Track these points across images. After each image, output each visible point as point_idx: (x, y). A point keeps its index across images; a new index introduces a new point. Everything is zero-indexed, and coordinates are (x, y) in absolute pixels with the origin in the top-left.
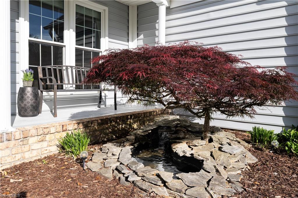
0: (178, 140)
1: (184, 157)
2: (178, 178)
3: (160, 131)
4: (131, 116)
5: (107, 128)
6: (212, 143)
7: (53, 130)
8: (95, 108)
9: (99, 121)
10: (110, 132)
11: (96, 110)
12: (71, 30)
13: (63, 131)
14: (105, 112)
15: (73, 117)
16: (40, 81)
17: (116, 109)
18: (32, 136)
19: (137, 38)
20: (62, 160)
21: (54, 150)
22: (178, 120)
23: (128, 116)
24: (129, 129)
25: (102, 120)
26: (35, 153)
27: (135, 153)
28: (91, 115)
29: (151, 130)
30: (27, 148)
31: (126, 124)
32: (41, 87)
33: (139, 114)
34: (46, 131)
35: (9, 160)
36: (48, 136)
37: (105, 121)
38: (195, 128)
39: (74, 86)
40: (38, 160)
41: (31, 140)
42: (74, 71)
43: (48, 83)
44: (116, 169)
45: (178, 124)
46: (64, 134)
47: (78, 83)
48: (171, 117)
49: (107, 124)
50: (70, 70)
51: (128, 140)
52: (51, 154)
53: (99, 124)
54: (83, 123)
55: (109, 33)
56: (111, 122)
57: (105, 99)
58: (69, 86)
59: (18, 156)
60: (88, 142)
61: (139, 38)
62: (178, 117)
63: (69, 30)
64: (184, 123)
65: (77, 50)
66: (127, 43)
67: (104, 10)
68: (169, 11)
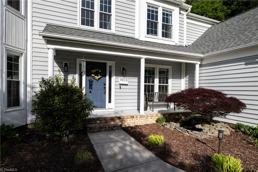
0: (198, 124)
1: (198, 128)
2: (192, 132)
3: (192, 120)
4: (181, 113)
5: (171, 117)
6: (213, 126)
7: (154, 116)
8: (165, 109)
9: (168, 114)
10: (172, 119)
11: (166, 110)
12: (157, 78)
13: (157, 116)
14: (170, 111)
15: (159, 112)
16: (147, 98)
17: (175, 110)
18: (149, 117)
19: (186, 77)
20: (157, 125)
21: (154, 122)
22: (200, 116)
23: (179, 113)
24: (180, 118)
25: (169, 114)
26: (149, 122)
27: (181, 126)
28: (165, 112)
29: (188, 119)
30: (147, 120)
31: (179, 116)
32: (148, 101)
33: (184, 113)
34: (152, 115)
35: (144, 122)
36: (153, 117)
37: (170, 114)
38: (207, 120)
39: (158, 100)
40: (150, 124)
41: (149, 118)
42: (158, 94)
43: (150, 99)
44: (174, 128)
45: (200, 118)
46: (157, 117)
47: (160, 99)
48: (197, 115)
49: (171, 115)
50: (156, 94)
51: (179, 122)
52: (154, 123)
53: (168, 115)
54: (163, 114)
55: (172, 77)
56: (173, 115)
57: (170, 105)
58: (156, 100)
59: (146, 122)
60: (165, 121)
61: (187, 77)
62: (200, 115)
63: (156, 78)
64: (203, 118)
65: (159, 86)
66: (180, 80)
67: (170, 68)
68: (201, 66)
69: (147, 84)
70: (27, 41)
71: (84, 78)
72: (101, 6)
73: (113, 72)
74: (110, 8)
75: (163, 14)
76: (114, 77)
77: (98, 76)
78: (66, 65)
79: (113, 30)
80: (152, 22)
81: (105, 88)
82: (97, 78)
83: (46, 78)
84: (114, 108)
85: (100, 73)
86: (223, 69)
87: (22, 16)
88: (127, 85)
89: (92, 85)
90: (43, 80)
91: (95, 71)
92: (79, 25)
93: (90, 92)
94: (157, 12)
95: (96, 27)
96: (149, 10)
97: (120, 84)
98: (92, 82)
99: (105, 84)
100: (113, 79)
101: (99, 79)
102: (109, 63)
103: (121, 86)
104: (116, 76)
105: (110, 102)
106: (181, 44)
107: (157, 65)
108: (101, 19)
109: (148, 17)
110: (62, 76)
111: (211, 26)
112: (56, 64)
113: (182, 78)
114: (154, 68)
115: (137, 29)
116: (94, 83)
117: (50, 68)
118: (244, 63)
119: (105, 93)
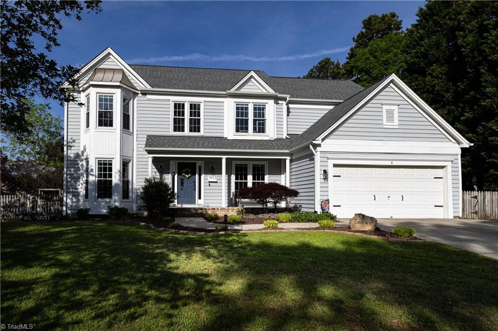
55: (269, 173)
63: (250, 175)
65: (253, 182)
66: (280, 176)
67: (266, 163)
68: (291, 161)
69: (239, 181)
70: (133, 150)
71: (176, 176)
72: (191, 112)
73: (203, 171)
74: (199, 113)
75: (255, 109)
76: (203, 175)
77: (188, 175)
78: (161, 166)
79: (202, 133)
80: (242, 120)
81: (195, 185)
82: (187, 176)
83: (148, 177)
84: (203, 204)
85: (190, 172)
86: (302, 164)
87: (131, 133)
88: (216, 182)
89: (183, 183)
90: (146, 179)
91: (185, 170)
92: (171, 132)
93: (182, 189)
94: (247, 109)
95: (187, 132)
96: (237, 108)
97: (210, 182)
98: (183, 180)
99: (195, 182)
100: (203, 176)
101: (189, 177)
102: (198, 164)
103: (210, 183)
104: (205, 174)
105: (200, 198)
106: (280, 137)
107: (249, 162)
108: (191, 123)
109: (237, 116)
110: (158, 176)
111: (334, 107)
112: (154, 167)
113: (282, 173)
114: (247, 165)
115: (225, 128)
116: (185, 181)
117: (150, 170)
118: (308, 159)
119: (195, 190)
